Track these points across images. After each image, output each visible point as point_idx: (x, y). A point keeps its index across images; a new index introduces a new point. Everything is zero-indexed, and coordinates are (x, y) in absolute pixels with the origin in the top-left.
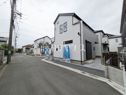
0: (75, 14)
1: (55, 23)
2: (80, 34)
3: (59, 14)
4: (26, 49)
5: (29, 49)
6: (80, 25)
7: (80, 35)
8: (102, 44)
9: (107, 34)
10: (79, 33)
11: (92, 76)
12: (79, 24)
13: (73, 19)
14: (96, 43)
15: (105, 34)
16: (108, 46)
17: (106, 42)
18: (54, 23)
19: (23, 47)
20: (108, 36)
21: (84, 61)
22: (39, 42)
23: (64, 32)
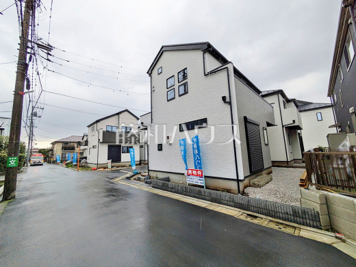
0: (209, 46)
1: (150, 72)
2: (228, 100)
3: (162, 47)
4: (64, 148)
5: (73, 148)
6: (228, 75)
7: (230, 103)
8: (283, 126)
9: (294, 101)
10: (224, 98)
11: (281, 226)
12: (224, 74)
13: (204, 58)
14: (269, 125)
15: (288, 101)
16: (299, 131)
17: (294, 121)
18: (148, 73)
19: (53, 144)
20: (297, 106)
21: (245, 177)
22: (103, 126)
23: (180, 96)
